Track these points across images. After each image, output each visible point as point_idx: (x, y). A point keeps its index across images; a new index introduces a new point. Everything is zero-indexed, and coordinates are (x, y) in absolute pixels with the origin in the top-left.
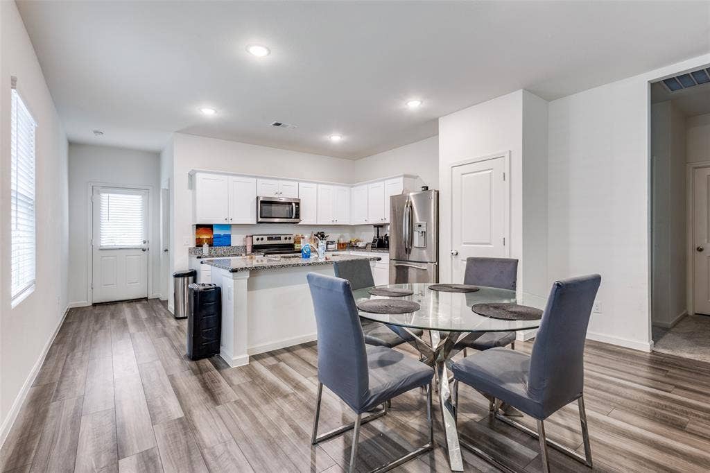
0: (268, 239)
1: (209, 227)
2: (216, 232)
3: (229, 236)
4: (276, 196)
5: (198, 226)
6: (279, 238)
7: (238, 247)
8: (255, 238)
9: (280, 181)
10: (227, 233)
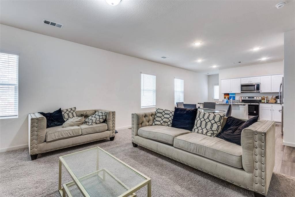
0: (248, 98)
1: (228, 94)
2: (230, 95)
3: (235, 97)
4: (249, 83)
5: (225, 94)
6: (254, 98)
7: (238, 100)
8: (243, 97)
9: (251, 78)
10: (234, 96)
